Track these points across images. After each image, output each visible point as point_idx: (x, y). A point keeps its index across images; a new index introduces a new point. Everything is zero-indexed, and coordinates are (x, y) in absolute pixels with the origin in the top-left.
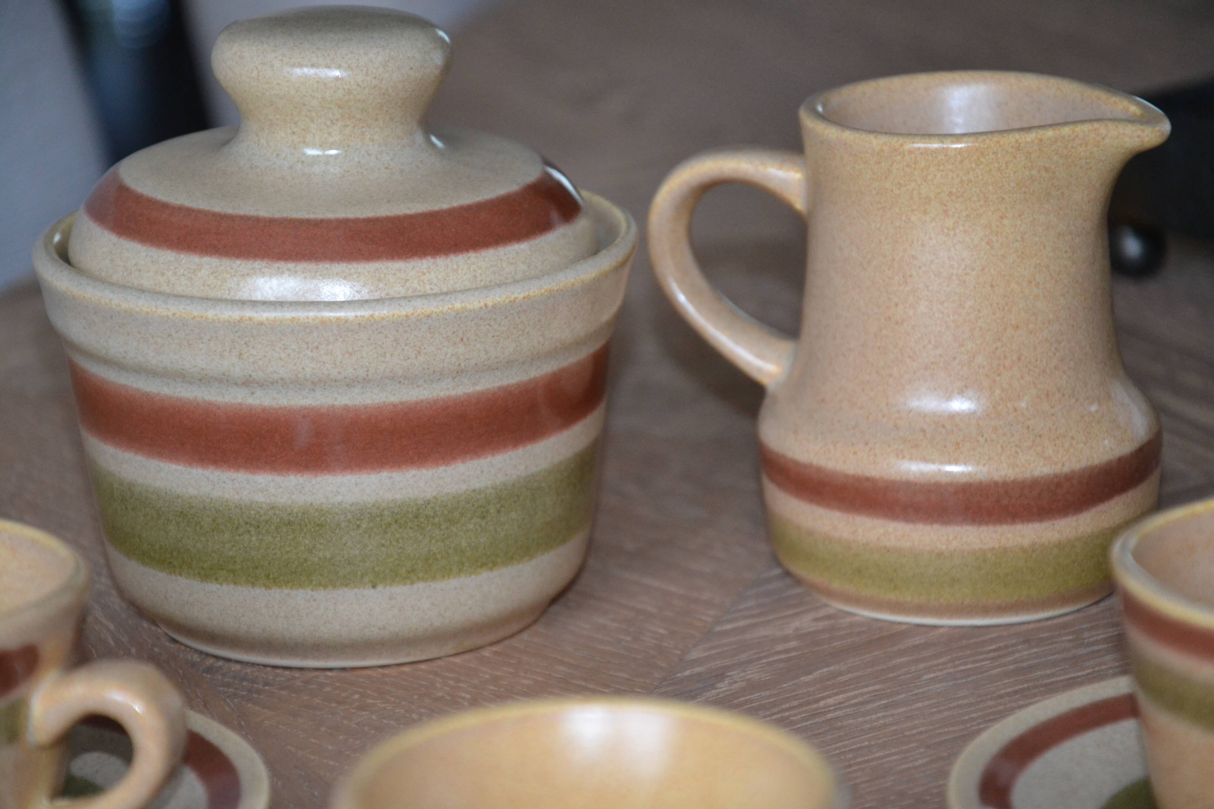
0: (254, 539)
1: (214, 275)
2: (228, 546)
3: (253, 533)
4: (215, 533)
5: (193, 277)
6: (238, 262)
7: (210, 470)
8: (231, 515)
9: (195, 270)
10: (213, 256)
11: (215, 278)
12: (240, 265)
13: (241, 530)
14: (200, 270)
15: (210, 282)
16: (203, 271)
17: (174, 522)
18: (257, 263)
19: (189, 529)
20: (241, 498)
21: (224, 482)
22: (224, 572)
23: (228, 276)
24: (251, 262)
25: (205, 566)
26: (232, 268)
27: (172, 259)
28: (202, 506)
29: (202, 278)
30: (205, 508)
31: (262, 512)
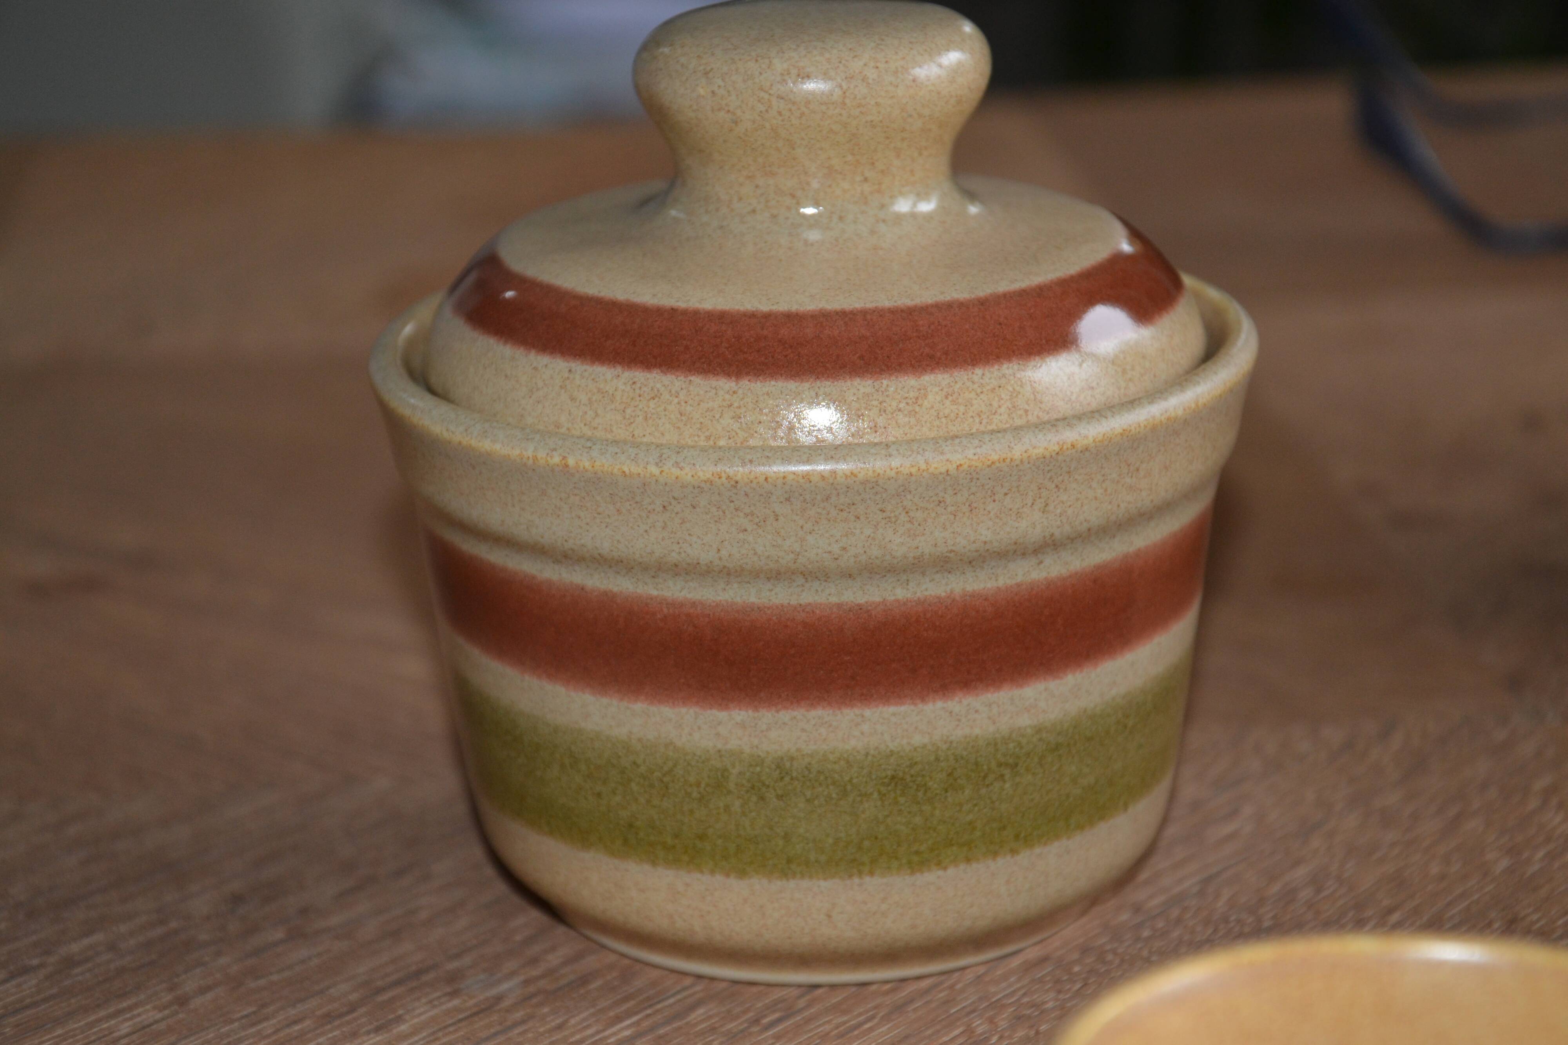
0: (1007, 785)
1: (950, 398)
2: (966, 808)
3: (1007, 777)
4: (949, 794)
5: (917, 409)
6: (978, 371)
7: (957, 699)
8: (979, 759)
9: (917, 398)
10: (937, 371)
11: (954, 402)
12: (983, 375)
13: (991, 777)
14: (926, 396)
15: (947, 412)
16: (930, 397)
17: (875, 795)
18: (1005, 366)
19: (902, 800)
20: (998, 729)
21: (977, 711)
22: (955, 848)
23: (973, 395)
24: (996, 367)
25: (923, 848)
26: (973, 383)
27: (869, 390)
28: (932, 758)
29: (932, 407)
30: (937, 759)
31: (1024, 741)
